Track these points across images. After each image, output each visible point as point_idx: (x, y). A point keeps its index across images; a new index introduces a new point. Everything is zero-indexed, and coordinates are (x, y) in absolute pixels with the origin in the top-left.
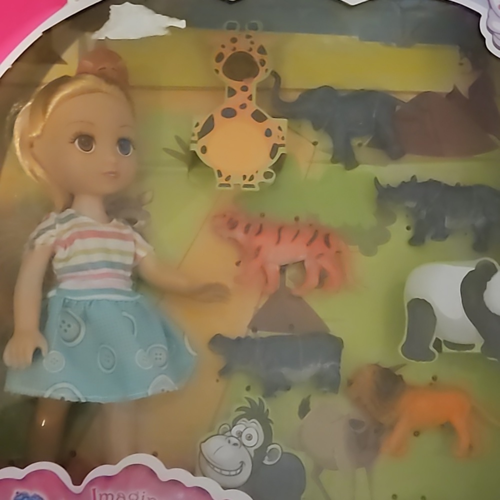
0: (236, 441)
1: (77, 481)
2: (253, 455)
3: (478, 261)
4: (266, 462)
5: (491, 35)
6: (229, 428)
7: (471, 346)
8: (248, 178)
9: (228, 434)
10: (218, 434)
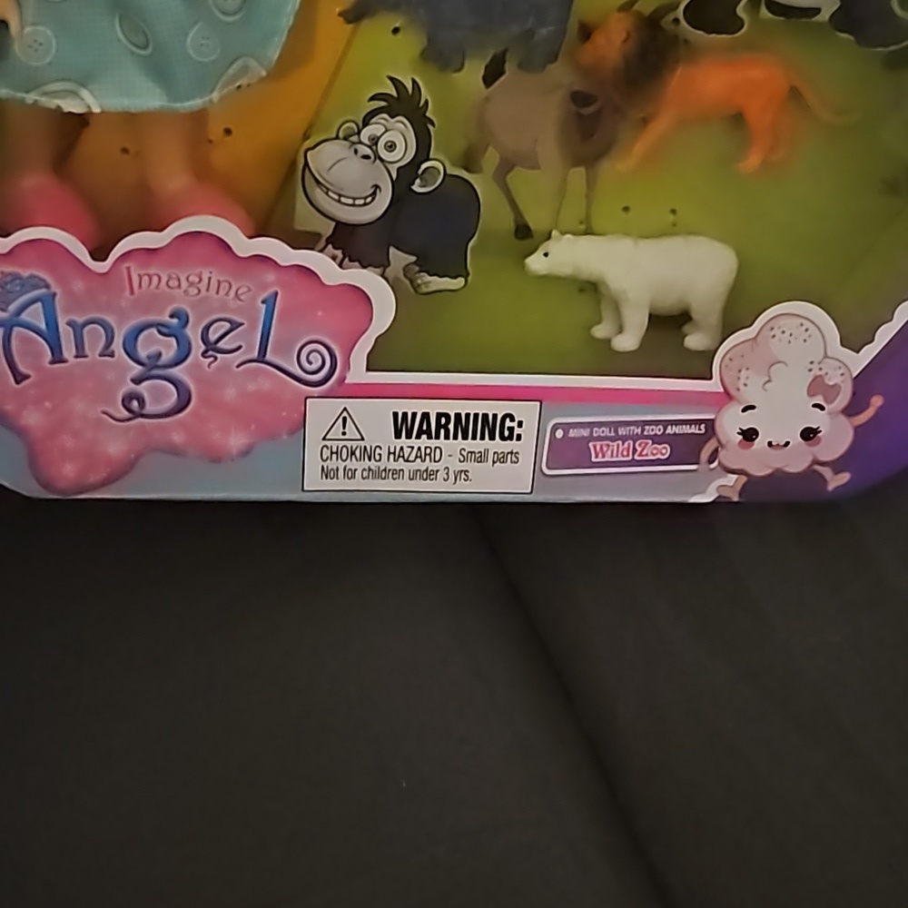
7: (815, 11)
9: (354, 139)
10: (337, 138)
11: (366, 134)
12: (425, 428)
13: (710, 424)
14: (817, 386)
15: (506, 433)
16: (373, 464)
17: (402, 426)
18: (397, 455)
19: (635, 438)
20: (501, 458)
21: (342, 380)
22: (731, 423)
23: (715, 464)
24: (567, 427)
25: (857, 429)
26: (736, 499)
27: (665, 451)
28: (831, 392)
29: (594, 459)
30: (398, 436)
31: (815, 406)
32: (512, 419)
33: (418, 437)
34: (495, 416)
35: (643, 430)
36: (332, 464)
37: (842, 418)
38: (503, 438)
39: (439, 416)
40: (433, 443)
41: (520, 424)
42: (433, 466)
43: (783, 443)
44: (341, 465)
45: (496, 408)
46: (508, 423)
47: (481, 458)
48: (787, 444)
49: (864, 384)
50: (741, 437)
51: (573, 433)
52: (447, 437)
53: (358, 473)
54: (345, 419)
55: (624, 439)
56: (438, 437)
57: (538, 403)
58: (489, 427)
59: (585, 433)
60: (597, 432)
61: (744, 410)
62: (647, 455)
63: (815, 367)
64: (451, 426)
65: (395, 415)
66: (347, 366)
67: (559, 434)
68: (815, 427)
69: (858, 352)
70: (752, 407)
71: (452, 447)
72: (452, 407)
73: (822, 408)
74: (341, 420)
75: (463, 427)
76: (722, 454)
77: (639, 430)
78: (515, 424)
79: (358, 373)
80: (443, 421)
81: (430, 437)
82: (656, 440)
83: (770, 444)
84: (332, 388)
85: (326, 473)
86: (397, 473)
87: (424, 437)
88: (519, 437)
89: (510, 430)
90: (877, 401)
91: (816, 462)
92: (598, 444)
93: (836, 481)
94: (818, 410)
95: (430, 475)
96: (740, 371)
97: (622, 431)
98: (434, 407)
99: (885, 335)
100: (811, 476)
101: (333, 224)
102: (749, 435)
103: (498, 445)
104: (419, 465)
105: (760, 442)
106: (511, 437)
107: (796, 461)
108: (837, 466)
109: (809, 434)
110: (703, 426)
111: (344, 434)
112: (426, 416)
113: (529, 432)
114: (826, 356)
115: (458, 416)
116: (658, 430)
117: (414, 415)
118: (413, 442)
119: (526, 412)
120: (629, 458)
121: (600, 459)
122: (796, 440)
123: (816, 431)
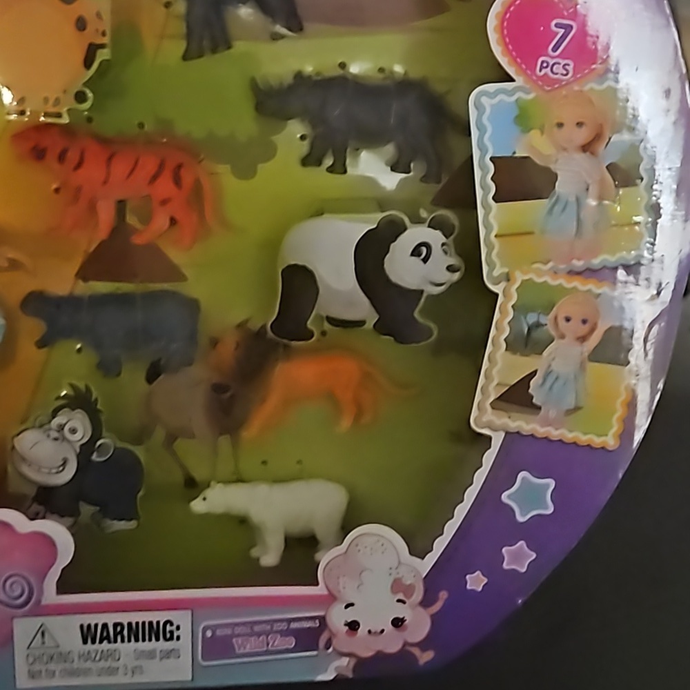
0: (57, 435)
2: (78, 451)
4: (95, 458)
6: (47, 420)
9: (47, 427)
10: (33, 427)
11: (54, 424)
12: (105, 634)
13: (322, 619)
14: (397, 586)
15: (168, 635)
16: (67, 665)
17: (88, 634)
18: (86, 657)
19: (267, 633)
20: (168, 654)
21: (39, 601)
22: (338, 618)
23: (330, 650)
24: (214, 628)
25: (434, 618)
26: (350, 675)
27: (291, 642)
28: (409, 591)
29: (237, 651)
30: (85, 642)
31: (399, 601)
32: (172, 624)
33: (101, 642)
34: (158, 623)
35: (272, 627)
36: (37, 667)
37: (420, 609)
38: (166, 639)
39: (116, 625)
40: (112, 646)
41: (178, 628)
42: (115, 665)
43: (379, 630)
44: (44, 668)
45: (159, 617)
46: (168, 628)
47: (151, 655)
48: (382, 631)
49: (432, 582)
50: (347, 628)
51: (219, 633)
52: (123, 641)
53: (57, 673)
54: (43, 634)
55: (259, 635)
56: (115, 641)
57: (189, 613)
58: (155, 632)
59: (228, 631)
60: (238, 630)
61: (347, 607)
62: (277, 646)
63: (393, 572)
64: (125, 632)
65: (82, 626)
66: (41, 592)
67: (209, 634)
68: (401, 617)
69: (423, 558)
70: (352, 605)
71: (127, 649)
72: (124, 618)
73: (404, 602)
74: (39, 635)
75: (134, 632)
76: (334, 642)
77: (269, 627)
78: (174, 628)
79: (50, 595)
80: (119, 629)
81: (109, 642)
82: (285, 633)
83: (370, 632)
85: (32, 675)
86: (86, 672)
87: (105, 642)
88: (178, 638)
89: (172, 632)
90: (443, 595)
91: (406, 644)
92: (240, 640)
93: (425, 657)
95: (112, 671)
96: (338, 578)
97: (257, 628)
98: (111, 619)
99: (440, 545)
100: (404, 654)
102: (353, 626)
103: (162, 645)
104: (102, 664)
105: (362, 631)
106: (171, 638)
107: (391, 645)
108: (423, 645)
109: (398, 623)
110: (317, 621)
111: (43, 643)
112: (105, 626)
113: (185, 633)
114: (400, 563)
115: (130, 624)
116: (284, 626)
117: (96, 625)
118: (97, 646)
119: (182, 619)
120: (265, 649)
121: (242, 651)
122: (389, 627)
123: (403, 620)
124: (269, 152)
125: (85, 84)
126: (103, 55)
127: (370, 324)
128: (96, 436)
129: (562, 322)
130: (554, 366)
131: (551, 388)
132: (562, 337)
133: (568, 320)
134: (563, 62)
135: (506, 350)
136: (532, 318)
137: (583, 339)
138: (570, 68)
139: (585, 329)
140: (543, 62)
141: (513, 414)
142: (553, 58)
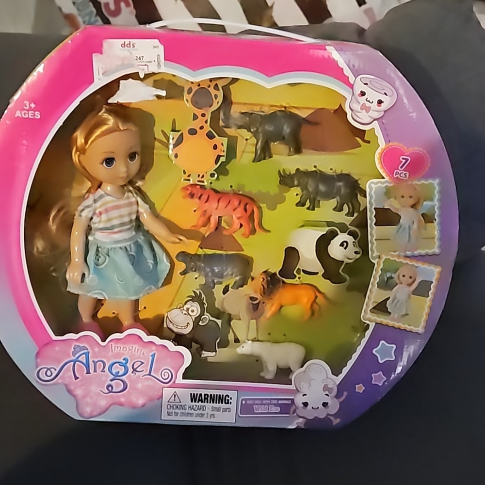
0: (186, 312)
1: (104, 340)
2: (194, 320)
3: (328, 228)
4: (200, 323)
5: (351, 111)
6: (182, 306)
7: (317, 273)
8: (201, 176)
9: (182, 309)
10: (177, 308)
11: (185, 308)
12: (200, 399)
13: (292, 400)
14: (326, 388)
15: (227, 402)
16: (183, 411)
17: (193, 398)
18: (191, 408)
19: (268, 405)
20: (225, 410)
21: (174, 382)
22: (299, 400)
23: (295, 414)
24: (246, 400)
25: (341, 403)
26: (303, 427)
27: (278, 409)
28: (330, 390)
29: (255, 412)
30: (192, 401)
31: (326, 395)
32: (228, 397)
33: (198, 402)
34: (223, 395)
35: (271, 402)
36: (170, 411)
37: (335, 399)
38: (225, 403)
39: (205, 395)
40: (203, 404)
41: (231, 399)
42: (203, 412)
43: (316, 407)
44: (173, 411)
45: (223, 393)
46: (227, 398)
47: (218, 410)
48: (318, 408)
49: (341, 387)
50: (303, 405)
51: (248, 402)
52: (207, 402)
53: (179, 414)
54: (175, 395)
55: (265, 405)
56: (204, 402)
57: (236, 392)
58: (221, 399)
59: (252, 402)
60: (256, 402)
61: (303, 395)
62: (272, 411)
63: (324, 381)
64: (209, 399)
65: (191, 394)
66: (176, 377)
67: (244, 402)
68: (326, 402)
69: (337, 376)
70: (305, 395)
71: (209, 405)
72: (209, 392)
73: (328, 395)
74: (174, 396)
75: (213, 399)
76: (297, 411)
77: (269, 402)
78: (229, 399)
79: (180, 380)
80: (206, 397)
81: (202, 402)
82: (276, 405)
83: (312, 408)
84: (171, 385)
85: (169, 414)
86: (191, 414)
87: (200, 402)
88: (231, 403)
89: (228, 400)
90: (345, 393)
91: (328, 414)
92: (256, 406)
93: (336, 421)
94: (327, 396)
95: (202, 415)
96: (300, 382)
97: (264, 402)
98: (203, 392)
99: (345, 370)
100: (327, 419)
101: (175, 335)
102: (306, 404)
103: (224, 405)
104: (198, 412)
105: (309, 407)
106: (228, 403)
107: (322, 414)
108: (335, 416)
109: (325, 405)
110: (290, 401)
111: (175, 400)
112: (201, 395)
113: (234, 401)
114: (327, 377)
115: (211, 395)
116: (276, 402)
117: (197, 394)
118: (197, 403)
119: (233, 394)
120: (267, 411)
121: (257, 412)
122: (321, 406)
123: (327, 404)
124: (282, 200)
125: (215, 170)
126: (223, 159)
127: (321, 274)
128: (202, 314)
129: (401, 277)
130: (398, 296)
131: (396, 305)
132: (401, 283)
133: (404, 276)
134: (405, 172)
135: (378, 287)
136: (389, 275)
137: (410, 285)
138: (407, 175)
139: (411, 281)
140: (397, 172)
141: (379, 315)
142: (400, 170)
